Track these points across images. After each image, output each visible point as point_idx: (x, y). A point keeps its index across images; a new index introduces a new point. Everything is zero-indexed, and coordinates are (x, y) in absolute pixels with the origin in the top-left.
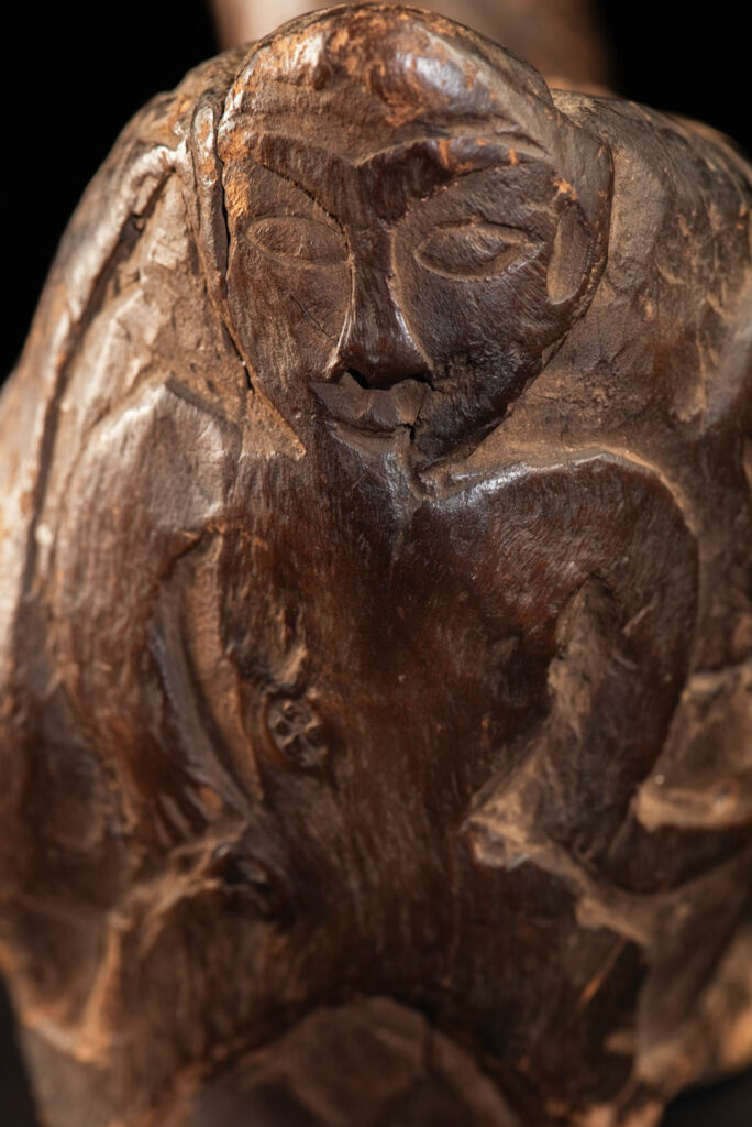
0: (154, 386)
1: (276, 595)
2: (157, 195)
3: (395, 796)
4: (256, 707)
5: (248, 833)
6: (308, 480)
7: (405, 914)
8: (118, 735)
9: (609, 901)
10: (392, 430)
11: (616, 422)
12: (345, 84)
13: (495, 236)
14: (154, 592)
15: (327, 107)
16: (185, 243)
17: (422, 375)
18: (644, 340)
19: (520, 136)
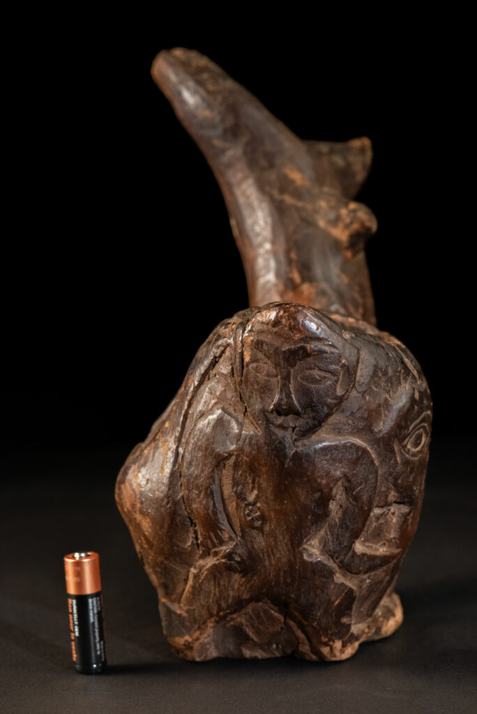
0: (218, 409)
1: (250, 474)
2: (223, 352)
3: (281, 537)
4: (241, 507)
5: (236, 545)
6: (262, 441)
7: (282, 574)
8: (199, 513)
9: (344, 575)
10: (287, 428)
11: (355, 431)
12: (281, 326)
13: (323, 374)
14: (213, 471)
15: (275, 333)
16: (231, 367)
17: (297, 414)
18: (365, 407)
19: (332, 346)
